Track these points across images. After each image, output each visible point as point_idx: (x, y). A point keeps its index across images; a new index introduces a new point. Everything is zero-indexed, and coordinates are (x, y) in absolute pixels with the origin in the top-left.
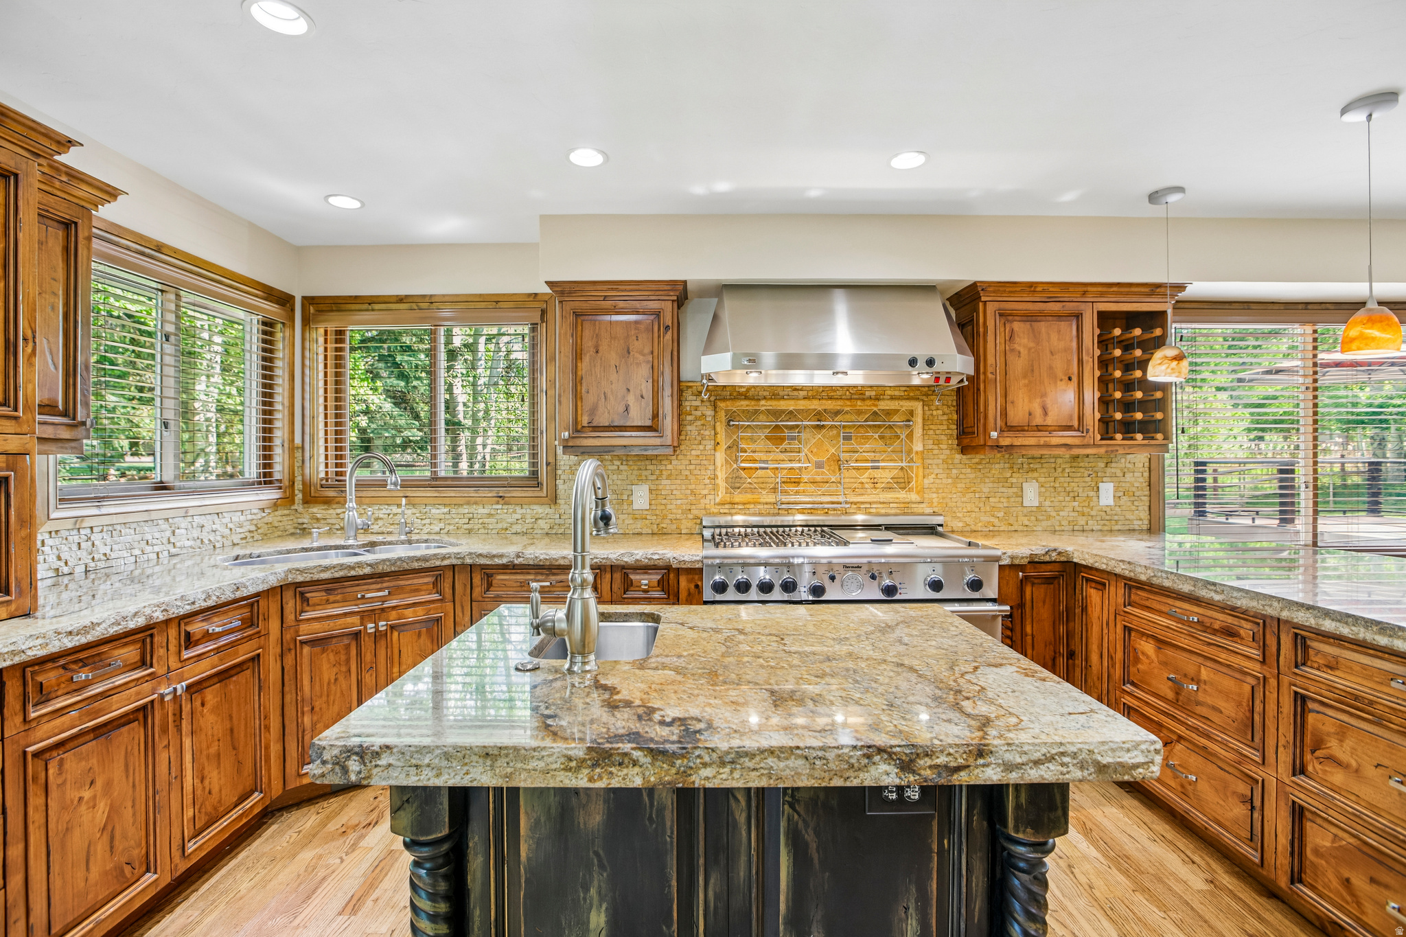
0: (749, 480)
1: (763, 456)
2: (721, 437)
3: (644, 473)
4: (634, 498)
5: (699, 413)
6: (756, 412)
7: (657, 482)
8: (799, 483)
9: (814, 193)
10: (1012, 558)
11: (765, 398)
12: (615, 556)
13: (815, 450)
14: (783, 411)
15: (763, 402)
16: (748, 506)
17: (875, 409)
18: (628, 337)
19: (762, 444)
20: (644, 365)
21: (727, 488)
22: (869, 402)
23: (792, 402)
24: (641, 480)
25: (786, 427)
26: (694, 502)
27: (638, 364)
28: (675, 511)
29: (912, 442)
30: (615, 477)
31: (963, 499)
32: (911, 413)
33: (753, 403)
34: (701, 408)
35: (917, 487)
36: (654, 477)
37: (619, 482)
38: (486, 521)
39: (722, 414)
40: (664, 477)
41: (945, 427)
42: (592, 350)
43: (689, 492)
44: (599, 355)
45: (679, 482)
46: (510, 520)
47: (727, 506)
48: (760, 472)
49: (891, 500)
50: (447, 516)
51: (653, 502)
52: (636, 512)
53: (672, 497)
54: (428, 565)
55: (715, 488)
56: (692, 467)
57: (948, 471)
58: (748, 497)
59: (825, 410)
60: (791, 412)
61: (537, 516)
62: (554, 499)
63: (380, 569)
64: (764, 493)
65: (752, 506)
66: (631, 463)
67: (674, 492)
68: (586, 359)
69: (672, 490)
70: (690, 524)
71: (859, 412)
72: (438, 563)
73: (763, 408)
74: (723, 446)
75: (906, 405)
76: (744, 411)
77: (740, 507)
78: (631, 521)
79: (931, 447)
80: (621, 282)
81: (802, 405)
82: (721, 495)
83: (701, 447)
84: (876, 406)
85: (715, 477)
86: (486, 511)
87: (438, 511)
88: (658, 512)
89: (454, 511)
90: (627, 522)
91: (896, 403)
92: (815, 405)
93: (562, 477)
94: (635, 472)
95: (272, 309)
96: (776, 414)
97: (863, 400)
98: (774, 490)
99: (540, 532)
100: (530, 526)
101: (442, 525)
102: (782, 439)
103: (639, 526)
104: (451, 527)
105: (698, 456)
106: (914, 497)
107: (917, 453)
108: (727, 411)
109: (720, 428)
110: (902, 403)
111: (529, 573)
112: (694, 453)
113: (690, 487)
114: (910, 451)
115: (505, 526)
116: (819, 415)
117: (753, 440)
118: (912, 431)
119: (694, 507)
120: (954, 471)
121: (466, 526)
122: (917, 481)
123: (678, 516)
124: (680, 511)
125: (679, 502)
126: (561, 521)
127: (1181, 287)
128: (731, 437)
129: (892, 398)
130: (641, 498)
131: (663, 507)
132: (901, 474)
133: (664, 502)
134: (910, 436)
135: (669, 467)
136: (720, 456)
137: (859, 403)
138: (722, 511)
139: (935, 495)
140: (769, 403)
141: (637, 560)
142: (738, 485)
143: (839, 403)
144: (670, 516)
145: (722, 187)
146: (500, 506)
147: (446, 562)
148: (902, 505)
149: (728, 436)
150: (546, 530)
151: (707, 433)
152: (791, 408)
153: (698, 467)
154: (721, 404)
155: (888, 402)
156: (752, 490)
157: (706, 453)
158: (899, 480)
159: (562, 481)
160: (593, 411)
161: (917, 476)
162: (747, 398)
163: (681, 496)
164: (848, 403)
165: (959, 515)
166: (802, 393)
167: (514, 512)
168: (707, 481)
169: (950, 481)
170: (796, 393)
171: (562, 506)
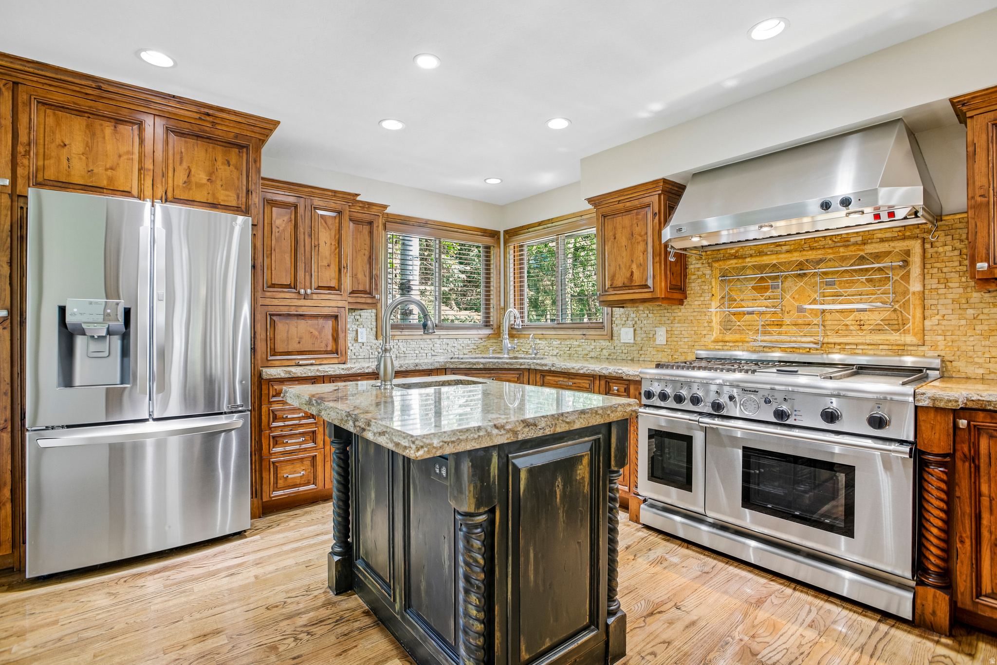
0: (738, 323)
1: (750, 303)
2: (716, 290)
3: (663, 319)
4: (657, 336)
5: (700, 273)
6: (744, 267)
7: (672, 325)
8: (781, 325)
11: (751, 256)
13: (797, 296)
14: (767, 265)
15: (748, 260)
16: (737, 344)
17: (862, 253)
18: (632, 225)
19: (749, 293)
21: (720, 330)
22: (853, 248)
23: (774, 257)
24: (661, 324)
25: (770, 278)
26: (697, 340)
28: (683, 346)
29: (908, 283)
30: (645, 322)
32: (908, 253)
33: (740, 261)
34: (701, 269)
35: (914, 329)
36: (670, 322)
37: (648, 325)
38: (577, 349)
39: (717, 272)
40: (676, 321)
41: (954, 264)
42: (612, 238)
43: (693, 332)
45: (686, 325)
46: (589, 349)
47: (721, 344)
48: (747, 317)
49: (879, 342)
50: (560, 346)
51: (669, 339)
52: (658, 346)
53: (681, 336)
55: (711, 329)
56: (695, 314)
57: (961, 311)
58: (737, 337)
59: (807, 261)
60: (774, 265)
61: (602, 347)
62: (611, 337)
64: (751, 333)
65: (741, 344)
66: (655, 312)
67: (683, 333)
68: (609, 244)
69: (681, 331)
70: (694, 356)
71: (843, 259)
73: (750, 264)
74: (718, 297)
75: (901, 245)
76: (734, 268)
77: (731, 344)
78: (655, 353)
79: (933, 286)
81: (784, 258)
82: (715, 334)
83: (702, 299)
84: (863, 250)
85: (710, 322)
86: (577, 343)
87: (556, 343)
88: (672, 347)
89: (563, 343)
90: (652, 353)
91: (886, 244)
92: (796, 257)
93: (616, 322)
94: (658, 318)
95: (488, 241)
96: (761, 268)
97: (846, 246)
98: (758, 331)
99: (604, 357)
100: (599, 353)
101: (557, 351)
102: (766, 289)
103: (660, 356)
104: (562, 352)
105: (699, 305)
106: (911, 339)
107: (914, 293)
108: (721, 270)
109: (716, 283)
110: (892, 244)
112: (696, 303)
113: (694, 329)
114: (905, 293)
115: (586, 352)
116: (801, 265)
117: (742, 291)
118: (909, 272)
119: (696, 344)
121: (568, 352)
122: (914, 323)
123: (685, 350)
124: (687, 347)
125: (686, 340)
126: (615, 351)
128: (724, 290)
129: (882, 240)
130: (661, 336)
131: (675, 343)
132: (894, 316)
133: (676, 339)
134: (906, 277)
135: (680, 314)
136: (715, 304)
137: (842, 250)
138: (717, 347)
139: (940, 338)
140: (754, 259)
142: (729, 327)
143: (820, 252)
144: (680, 350)
146: (583, 341)
148: (896, 348)
149: (722, 289)
150: (607, 356)
151: (706, 287)
152: (774, 262)
153: (699, 314)
154: (716, 265)
155: (876, 245)
156: (740, 331)
157: (705, 303)
158: (891, 322)
159: (615, 325)
160: (612, 277)
161: (914, 317)
162: (736, 257)
163: (687, 336)
164: (830, 251)
166: (785, 248)
167: (591, 344)
168: (706, 324)
169: (964, 322)
170: (779, 249)
171: (616, 342)
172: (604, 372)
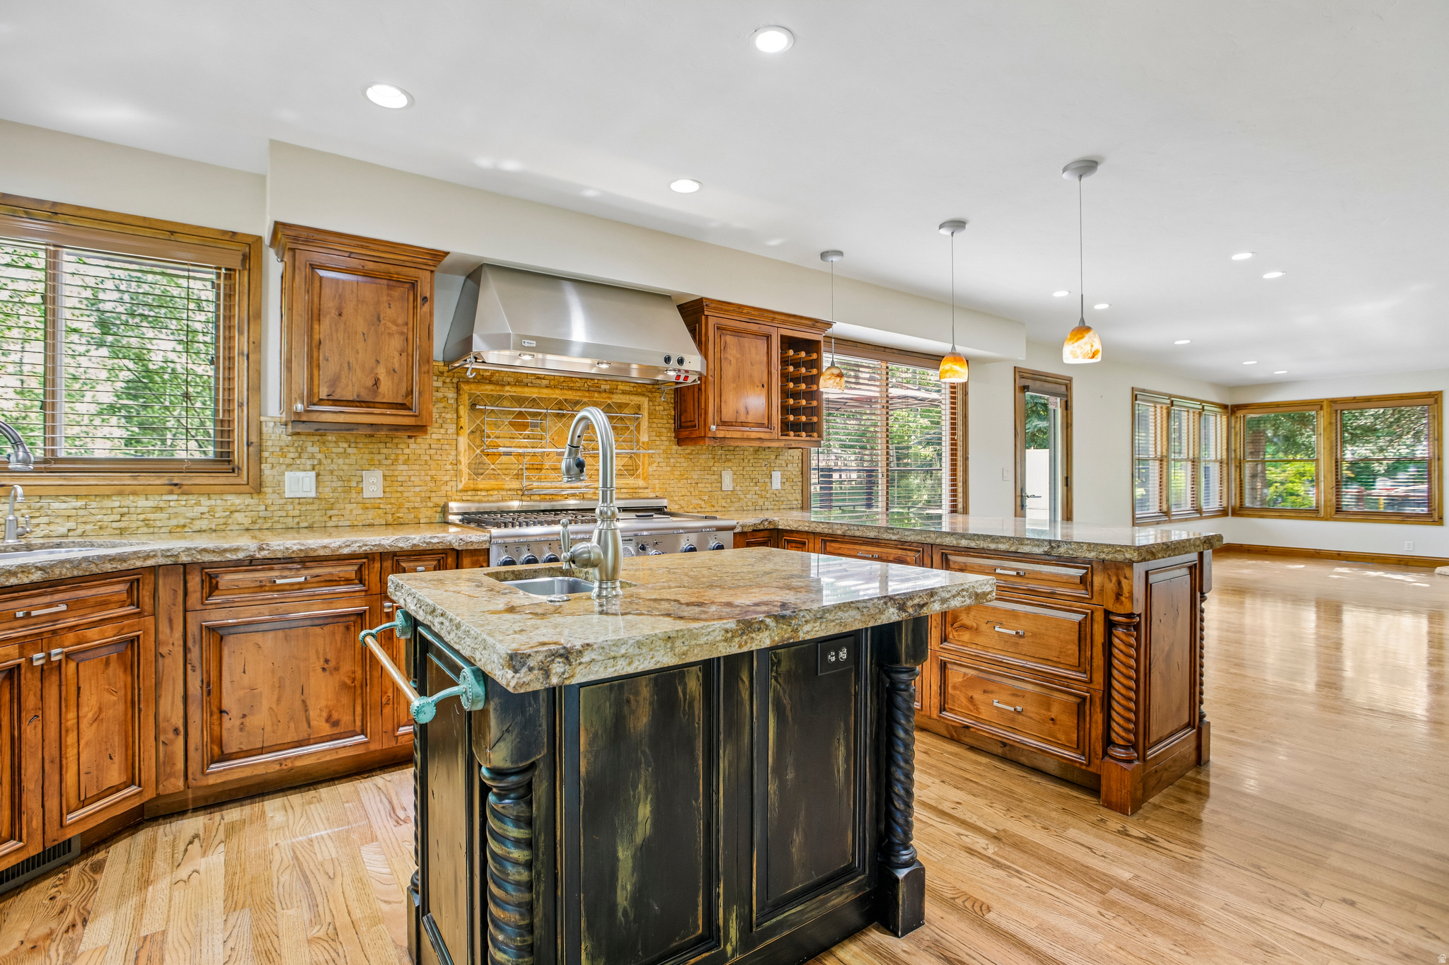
0: (492, 466)
1: (507, 442)
2: (464, 421)
3: (378, 457)
4: (364, 485)
5: (440, 395)
6: (500, 397)
7: (392, 468)
8: (541, 469)
9: (590, 193)
10: (743, 526)
11: (509, 384)
12: (388, 542)
13: (556, 438)
14: (526, 399)
15: (508, 388)
16: (491, 493)
17: (609, 401)
18: (378, 303)
19: (506, 430)
20: (396, 336)
21: (469, 474)
22: (604, 395)
23: (536, 390)
24: (372, 465)
25: (530, 414)
26: (435, 489)
27: (390, 335)
28: (413, 499)
29: (639, 433)
30: (341, 461)
31: (679, 485)
32: (639, 407)
33: (498, 388)
34: (442, 390)
35: (643, 474)
36: (390, 462)
37: (346, 467)
38: (151, 516)
39: (465, 398)
40: (400, 462)
41: (665, 421)
42: (334, 313)
43: (429, 478)
44: (343, 318)
45: (417, 467)
46: (190, 515)
47: (469, 493)
48: (504, 459)
49: (623, 486)
50: (81, 512)
51: (387, 490)
52: (367, 501)
53: (410, 483)
54: (125, 566)
55: (458, 473)
56: (432, 452)
57: (667, 460)
58: (492, 483)
59: (566, 400)
60: (534, 400)
61: (233, 508)
62: (257, 488)
63: (56, 573)
64: (507, 479)
65: (496, 492)
66: (360, 445)
67: (412, 479)
68: (326, 322)
69: (410, 476)
70: (429, 513)
72: (139, 564)
73: (507, 394)
74: (466, 431)
75: (636, 400)
76: (487, 396)
77: (483, 493)
78: (360, 512)
79: (654, 438)
80: (375, 240)
81: (546, 393)
82: (464, 481)
83: (442, 431)
84: (610, 398)
85: (458, 462)
86: (150, 503)
87: (64, 506)
88: (393, 501)
89: (94, 504)
90: (355, 512)
91: (627, 397)
92: (557, 394)
93: (269, 460)
94: (366, 456)
96: (520, 400)
97: (599, 392)
98: (518, 476)
99: (237, 527)
100: (222, 521)
101: (71, 525)
102: (525, 426)
103: (370, 517)
104: (88, 527)
105: (439, 440)
106: (641, 483)
107: (643, 443)
108: (470, 395)
109: (464, 411)
110: (632, 397)
111: (272, 569)
112: (434, 436)
113: (430, 473)
114: (638, 441)
115: (182, 522)
116: (560, 404)
117: (496, 425)
118: (639, 423)
119: (433, 494)
120: (672, 460)
121: (115, 525)
122: (643, 469)
123: (417, 505)
124: (419, 499)
125: (417, 489)
126: (268, 514)
127: (829, 324)
128: (474, 422)
129: (624, 393)
130: (373, 485)
131: (399, 495)
132: (630, 462)
133: (400, 489)
134: (638, 428)
135: (407, 451)
136: (463, 441)
137: (596, 395)
138: (464, 498)
139: (657, 481)
140: (514, 389)
141: (414, 545)
142: (481, 471)
143: (579, 393)
144: (407, 505)
145: (510, 165)
146: (175, 497)
147: (150, 563)
148: (631, 491)
149: (471, 420)
150: (247, 526)
151: (449, 416)
152: (534, 396)
153: (439, 452)
154: (465, 387)
155: (621, 396)
156: (495, 476)
157: (447, 437)
158: (629, 468)
159: (269, 466)
160: (334, 383)
161: (643, 464)
162: (491, 382)
163: (420, 483)
164: (587, 394)
165: (676, 498)
166: (545, 382)
167: (198, 504)
168: (449, 467)
169: (669, 469)
170: (538, 381)
171: (270, 495)
172: (401, 545)
